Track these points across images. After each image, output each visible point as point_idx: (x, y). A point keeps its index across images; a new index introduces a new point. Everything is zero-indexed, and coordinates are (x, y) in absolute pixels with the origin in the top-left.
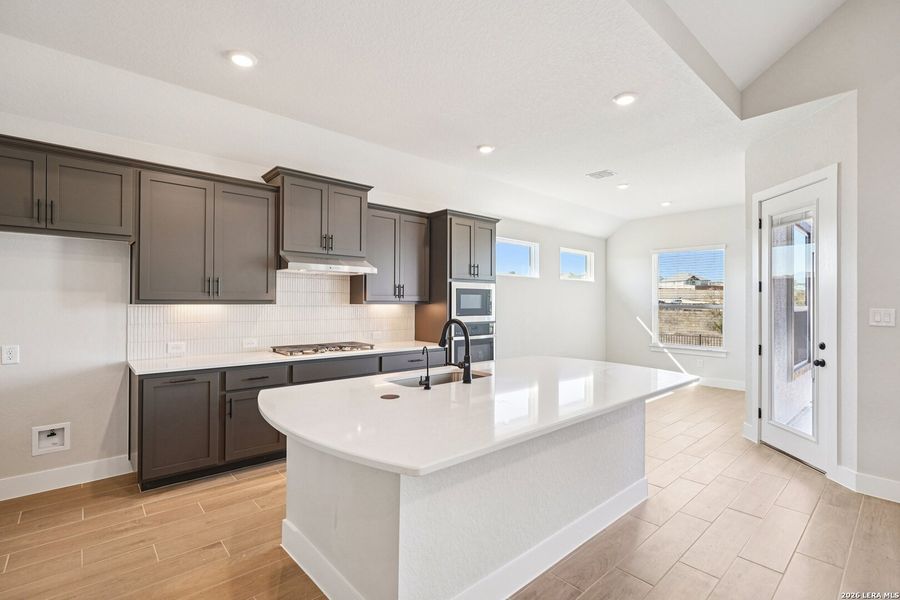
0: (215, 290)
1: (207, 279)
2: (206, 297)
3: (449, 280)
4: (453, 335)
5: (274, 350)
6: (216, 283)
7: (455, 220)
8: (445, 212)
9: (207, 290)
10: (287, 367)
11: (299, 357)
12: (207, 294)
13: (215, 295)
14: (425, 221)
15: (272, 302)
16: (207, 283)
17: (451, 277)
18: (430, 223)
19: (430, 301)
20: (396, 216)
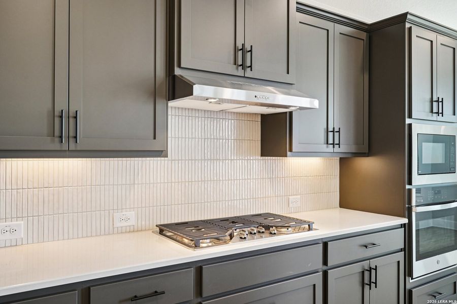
0: (72, 134)
1: (57, 113)
2: (56, 146)
3: (408, 121)
4: (414, 203)
5: (161, 232)
6: (72, 121)
7: (416, 31)
8: (402, 18)
9: (57, 133)
10: (192, 273)
11: (208, 251)
12: (57, 140)
13: (72, 140)
14: (364, 35)
15: (161, 153)
16: (57, 120)
17: (410, 116)
18: (370, 39)
19: (369, 152)
20: (329, 25)
